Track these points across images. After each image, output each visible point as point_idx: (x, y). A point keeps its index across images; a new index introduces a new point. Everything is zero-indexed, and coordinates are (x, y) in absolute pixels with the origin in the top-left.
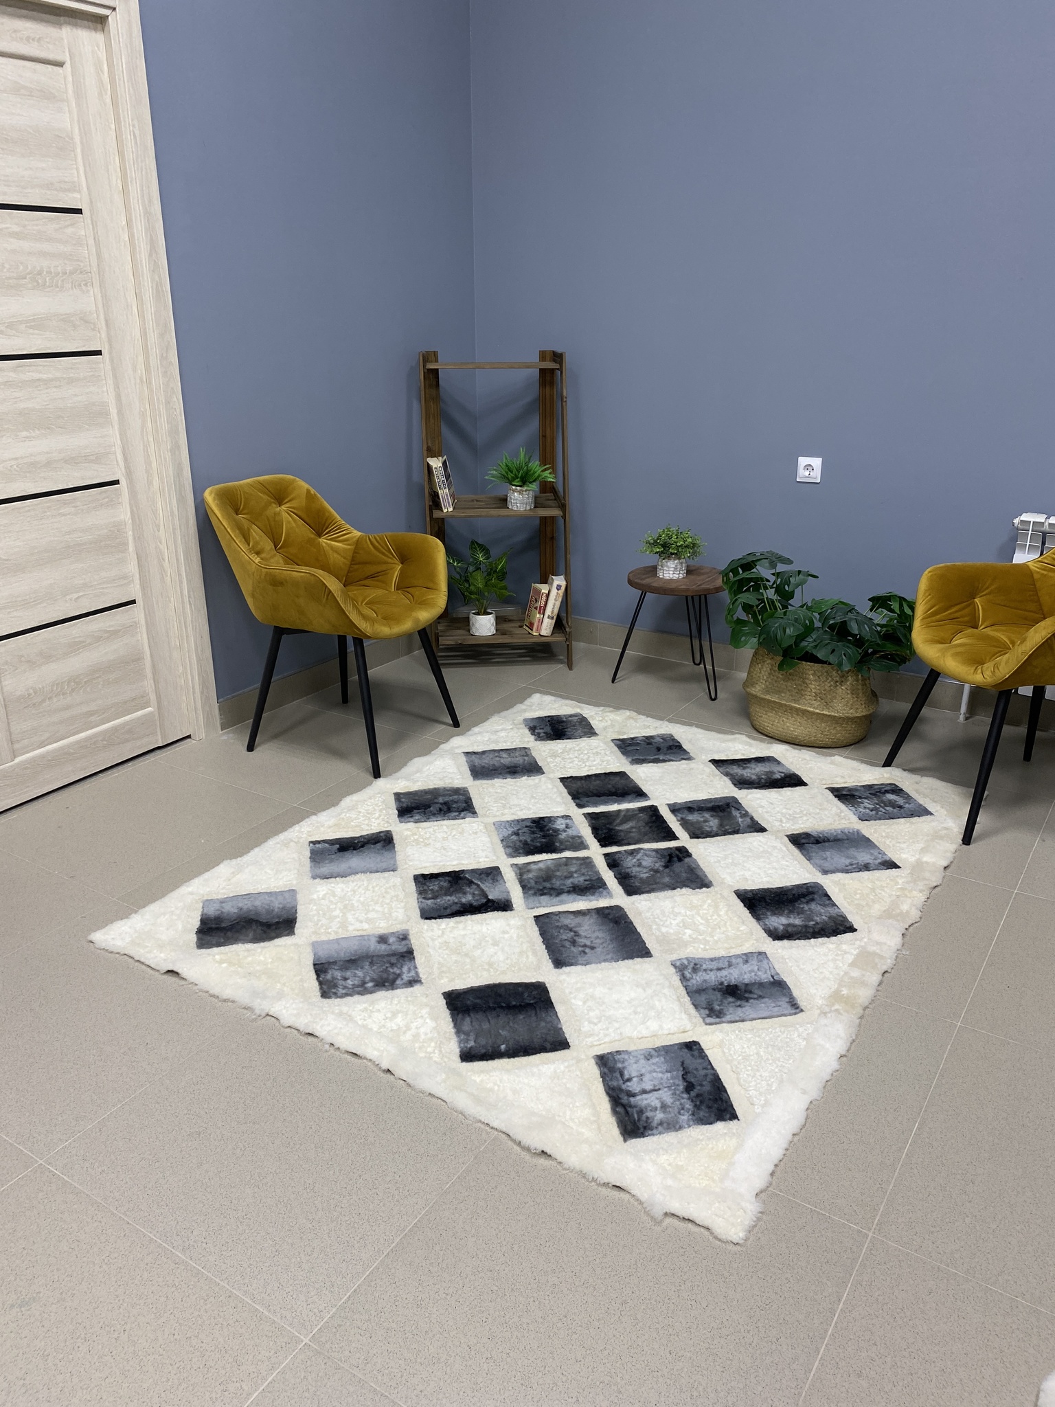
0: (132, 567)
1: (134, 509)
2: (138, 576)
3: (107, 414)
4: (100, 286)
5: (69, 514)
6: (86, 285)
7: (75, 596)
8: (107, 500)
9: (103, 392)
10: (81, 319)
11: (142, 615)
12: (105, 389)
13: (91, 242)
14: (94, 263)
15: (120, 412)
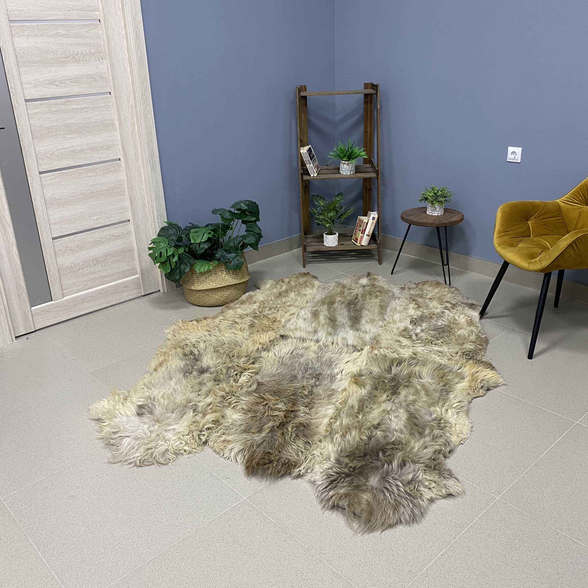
0: (127, 203)
1: (128, 173)
2: (130, 208)
3: (113, 124)
4: (109, 59)
5: (93, 176)
6: (102, 59)
7: (96, 217)
8: (113, 169)
9: (111, 113)
10: (99, 76)
11: (133, 228)
12: (112, 112)
13: (105, 37)
14: (106, 48)
15: (120, 124)
